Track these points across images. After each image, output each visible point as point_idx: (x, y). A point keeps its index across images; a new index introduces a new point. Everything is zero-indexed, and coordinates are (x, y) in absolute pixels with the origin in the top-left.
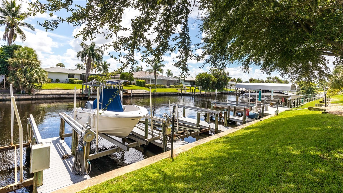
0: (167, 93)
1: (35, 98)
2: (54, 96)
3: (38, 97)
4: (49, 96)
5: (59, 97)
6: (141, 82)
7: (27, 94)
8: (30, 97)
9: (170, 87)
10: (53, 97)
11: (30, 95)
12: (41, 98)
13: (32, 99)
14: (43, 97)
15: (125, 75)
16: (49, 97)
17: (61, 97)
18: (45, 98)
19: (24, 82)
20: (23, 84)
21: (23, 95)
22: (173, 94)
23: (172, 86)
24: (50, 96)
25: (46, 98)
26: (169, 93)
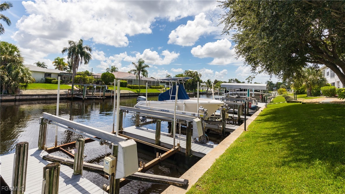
0: (150, 93)
1: (19, 99)
2: (41, 97)
3: (22, 98)
4: (34, 96)
5: (46, 98)
6: (123, 83)
7: (10, 94)
8: (13, 98)
9: (151, 88)
10: (39, 98)
11: (14, 96)
12: (26, 99)
13: (15, 100)
14: (28, 97)
15: (107, 75)
16: (34, 98)
17: (48, 98)
18: (30, 99)
19: (8, 81)
20: (7, 83)
21: (6, 96)
22: (155, 94)
23: (153, 87)
24: (36, 96)
25: (32, 99)
26: (153, 93)
